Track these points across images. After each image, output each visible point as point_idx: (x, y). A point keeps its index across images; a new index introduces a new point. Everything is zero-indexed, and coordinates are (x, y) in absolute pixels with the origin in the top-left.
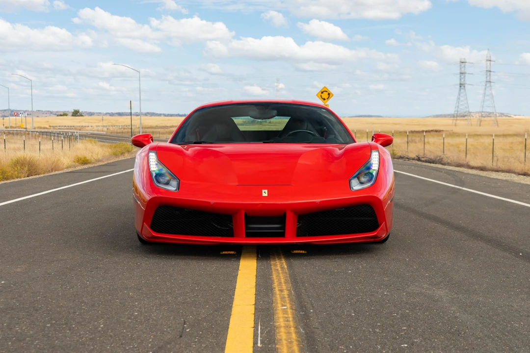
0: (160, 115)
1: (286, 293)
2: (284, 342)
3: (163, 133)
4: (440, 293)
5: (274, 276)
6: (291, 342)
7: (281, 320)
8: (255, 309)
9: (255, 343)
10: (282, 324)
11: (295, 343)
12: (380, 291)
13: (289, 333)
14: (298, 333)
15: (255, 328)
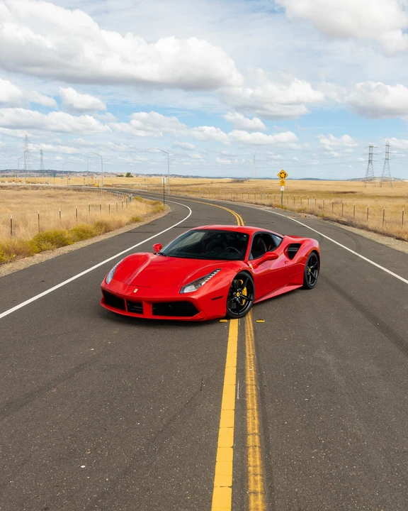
0: (180, 176)
1: (252, 357)
2: (250, 396)
3: (183, 191)
4: (330, 358)
5: (247, 342)
6: (253, 397)
7: (249, 379)
8: (237, 370)
9: (236, 397)
10: (249, 383)
11: (255, 397)
12: (300, 356)
13: (252, 390)
14: (257, 389)
15: (236, 385)
